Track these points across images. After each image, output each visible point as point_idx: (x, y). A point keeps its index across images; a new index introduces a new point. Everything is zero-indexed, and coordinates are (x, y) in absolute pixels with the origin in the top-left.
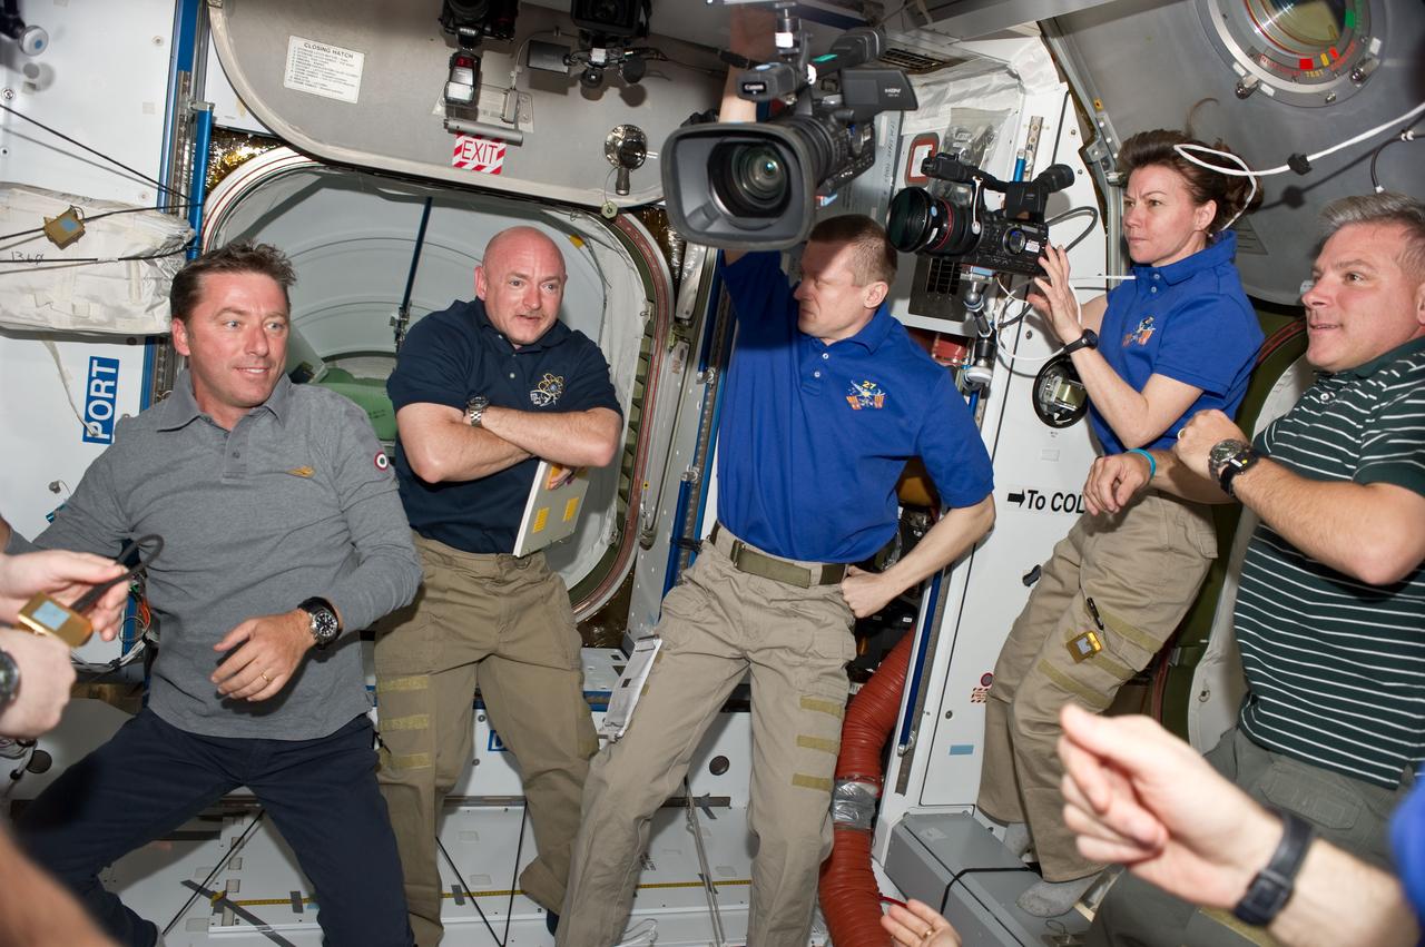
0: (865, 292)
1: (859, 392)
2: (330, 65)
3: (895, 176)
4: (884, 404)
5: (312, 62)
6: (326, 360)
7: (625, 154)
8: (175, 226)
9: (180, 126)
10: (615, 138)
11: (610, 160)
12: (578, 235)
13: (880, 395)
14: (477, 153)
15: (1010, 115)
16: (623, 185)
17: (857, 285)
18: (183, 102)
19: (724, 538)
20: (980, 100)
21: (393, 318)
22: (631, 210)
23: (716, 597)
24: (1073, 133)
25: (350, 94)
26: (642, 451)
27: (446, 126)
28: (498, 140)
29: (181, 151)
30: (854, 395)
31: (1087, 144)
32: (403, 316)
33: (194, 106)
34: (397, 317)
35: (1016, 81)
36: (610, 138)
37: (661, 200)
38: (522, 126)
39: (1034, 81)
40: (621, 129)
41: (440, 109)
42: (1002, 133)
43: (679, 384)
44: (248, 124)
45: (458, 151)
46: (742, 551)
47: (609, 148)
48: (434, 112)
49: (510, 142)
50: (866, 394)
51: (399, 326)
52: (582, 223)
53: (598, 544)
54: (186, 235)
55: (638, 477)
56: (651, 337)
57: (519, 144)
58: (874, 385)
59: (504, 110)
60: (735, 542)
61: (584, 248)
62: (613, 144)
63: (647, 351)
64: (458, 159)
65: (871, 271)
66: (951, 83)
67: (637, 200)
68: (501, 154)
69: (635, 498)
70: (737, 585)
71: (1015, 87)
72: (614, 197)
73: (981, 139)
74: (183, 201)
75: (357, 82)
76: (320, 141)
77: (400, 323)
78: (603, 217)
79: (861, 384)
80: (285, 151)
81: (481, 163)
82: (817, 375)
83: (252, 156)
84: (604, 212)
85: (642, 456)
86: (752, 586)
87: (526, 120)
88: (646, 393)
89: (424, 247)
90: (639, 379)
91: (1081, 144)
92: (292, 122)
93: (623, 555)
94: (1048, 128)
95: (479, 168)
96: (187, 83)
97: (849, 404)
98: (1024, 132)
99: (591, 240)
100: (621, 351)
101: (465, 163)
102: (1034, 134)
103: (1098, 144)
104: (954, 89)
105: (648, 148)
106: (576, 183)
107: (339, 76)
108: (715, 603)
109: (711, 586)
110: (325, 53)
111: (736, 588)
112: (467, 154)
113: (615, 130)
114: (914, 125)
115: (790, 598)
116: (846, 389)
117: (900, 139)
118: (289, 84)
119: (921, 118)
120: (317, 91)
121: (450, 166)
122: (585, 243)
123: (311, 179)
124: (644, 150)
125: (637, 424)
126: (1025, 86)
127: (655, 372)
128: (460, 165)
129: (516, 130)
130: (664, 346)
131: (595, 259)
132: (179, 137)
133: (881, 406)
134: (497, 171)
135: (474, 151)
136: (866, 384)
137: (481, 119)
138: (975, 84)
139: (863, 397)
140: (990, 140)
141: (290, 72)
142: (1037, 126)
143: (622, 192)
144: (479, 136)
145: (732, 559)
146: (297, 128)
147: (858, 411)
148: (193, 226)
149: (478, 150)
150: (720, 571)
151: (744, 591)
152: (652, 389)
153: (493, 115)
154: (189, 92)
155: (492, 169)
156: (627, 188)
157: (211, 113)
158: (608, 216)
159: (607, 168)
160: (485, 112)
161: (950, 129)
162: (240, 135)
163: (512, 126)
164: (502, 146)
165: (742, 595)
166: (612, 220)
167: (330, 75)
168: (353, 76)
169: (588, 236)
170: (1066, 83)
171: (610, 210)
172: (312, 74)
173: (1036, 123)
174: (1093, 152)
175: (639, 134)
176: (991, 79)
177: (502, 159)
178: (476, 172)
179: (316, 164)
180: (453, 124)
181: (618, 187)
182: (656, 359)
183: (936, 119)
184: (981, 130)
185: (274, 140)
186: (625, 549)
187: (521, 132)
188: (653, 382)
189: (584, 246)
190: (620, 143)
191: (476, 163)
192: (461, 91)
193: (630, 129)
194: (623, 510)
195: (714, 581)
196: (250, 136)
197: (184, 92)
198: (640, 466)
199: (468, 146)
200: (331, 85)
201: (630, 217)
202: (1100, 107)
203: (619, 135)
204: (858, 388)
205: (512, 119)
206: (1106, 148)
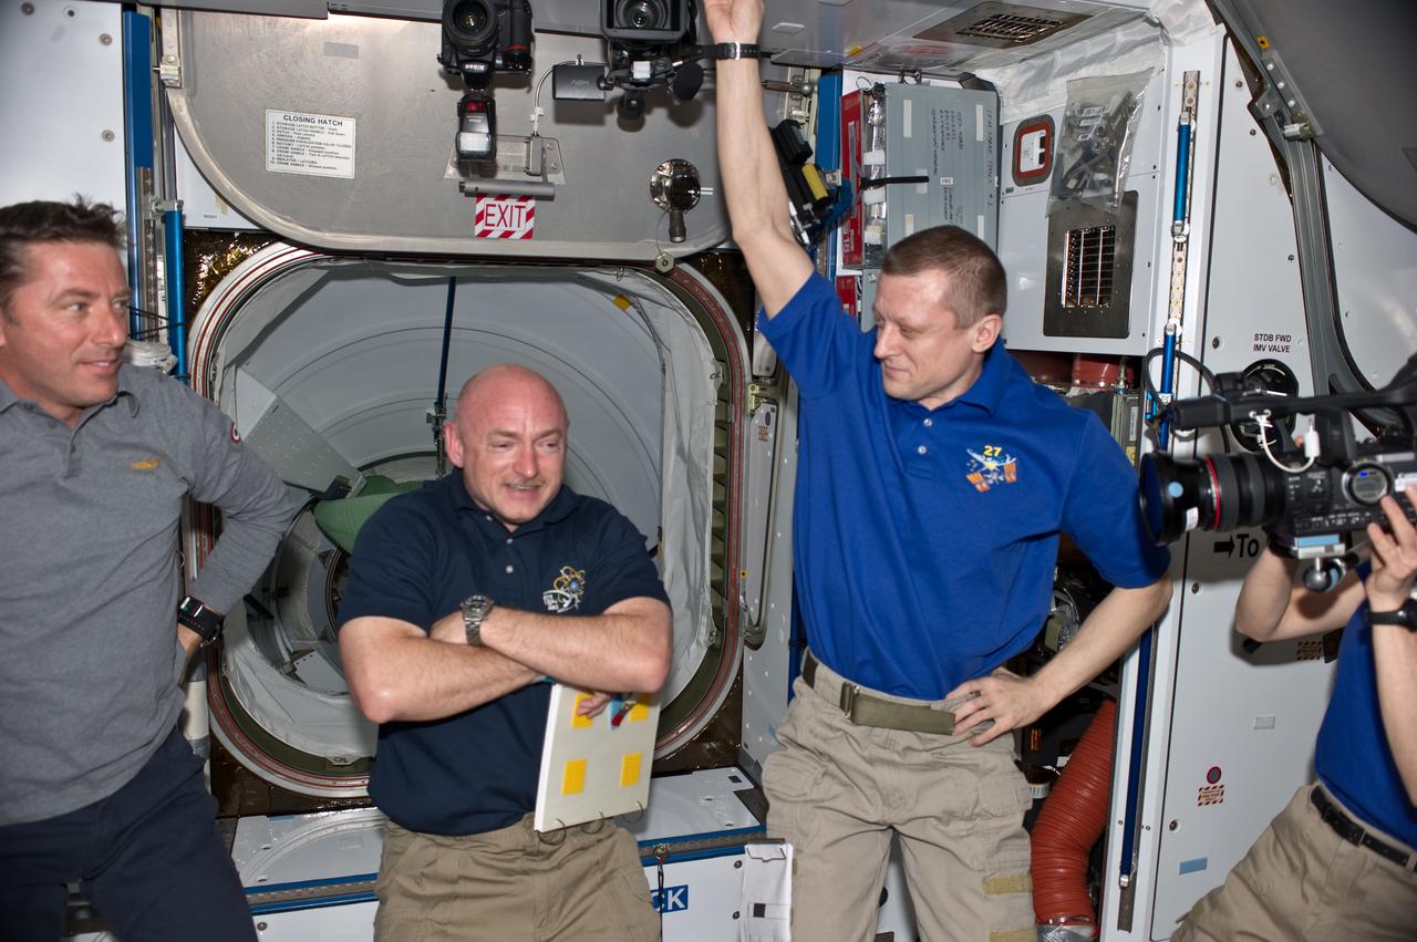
0: (972, 333)
1: (981, 465)
2: (318, 138)
3: (999, 175)
4: (1017, 475)
5: (295, 137)
6: (361, 469)
7: (676, 194)
8: (149, 354)
9: (147, 233)
10: (661, 177)
11: (658, 203)
12: (623, 296)
13: (1009, 462)
14: (503, 217)
15: (1154, 75)
16: (678, 231)
17: (961, 326)
18: (147, 204)
19: (826, 680)
20: (1106, 64)
21: (429, 414)
22: (686, 259)
23: (831, 760)
24: (1239, 85)
25: (345, 169)
26: (734, 536)
27: (462, 188)
28: (525, 198)
29: (151, 263)
30: (976, 470)
31: (1256, 96)
32: (440, 412)
33: (159, 207)
34: (433, 412)
35: (1157, 31)
36: (654, 179)
37: (721, 243)
38: (551, 178)
39: (1181, 28)
40: (666, 165)
41: (451, 171)
42: (1147, 97)
43: (770, 454)
44: (232, 221)
45: (480, 217)
46: (856, 697)
47: (656, 190)
48: (446, 177)
49: (539, 198)
50: (991, 465)
51: (437, 424)
52: (629, 282)
53: (694, 646)
54: (163, 364)
55: (734, 566)
56: (727, 402)
57: (550, 198)
58: (999, 450)
59: (528, 162)
60: (844, 685)
61: (631, 309)
62: (659, 184)
63: (723, 418)
64: (480, 227)
65: (977, 305)
66: (1058, 53)
67: (695, 246)
68: (530, 215)
69: (733, 591)
70: (856, 741)
71: (1156, 39)
72: (667, 246)
73: (1119, 110)
74: (165, 323)
75: (350, 153)
76: (318, 230)
77: (437, 419)
78: (658, 272)
79: (981, 452)
80: (280, 247)
81: (509, 229)
82: (922, 450)
83: (243, 258)
84: (659, 266)
85: (734, 541)
86: (877, 739)
87: (555, 170)
88: (730, 467)
89: (453, 332)
90: (717, 451)
91: (1249, 98)
92: (281, 211)
93: (727, 657)
94: (1207, 83)
95: (507, 235)
96: (149, 182)
97: (972, 486)
98: (1177, 94)
99: (641, 299)
100: (691, 421)
101: (490, 231)
102: (1190, 94)
103: (1269, 95)
104: (1062, 58)
105: (701, 183)
106: (623, 236)
107: (328, 149)
108: (832, 767)
109: (823, 747)
110: (310, 124)
111: (856, 746)
112: (491, 220)
113: (661, 168)
114: (1016, 111)
115: (929, 747)
116: (965, 465)
117: (1000, 129)
118: (273, 167)
119: (1025, 101)
120: (306, 170)
121: (471, 237)
122: (632, 304)
123: (315, 275)
124: (698, 188)
125: (723, 504)
126: (1170, 36)
127: (737, 443)
128: (484, 234)
129: (546, 183)
130: (743, 411)
131: (647, 321)
132: (147, 247)
133: (1014, 478)
134: (528, 235)
135: (498, 215)
136: (989, 449)
137: (500, 175)
138: (1091, 47)
139: (988, 472)
140: (1131, 110)
141: (271, 154)
142: (1193, 82)
143: (678, 239)
144: (502, 197)
145: (842, 707)
146: (288, 217)
147: (985, 492)
148: (175, 352)
149: (503, 214)
150: (831, 727)
151: (866, 748)
152: (736, 462)
153: (516, 169)
154: (153, 193)
155: (523, 234)
156: (683, 233)
157: (180, 212)
158: (664, 269)
159: (655, 213)
160: (506, 168)
161: (1070, 106)
162: (225, 235)
163: (540, 179)
164: (531, 204)
165: (866, 754)
166: (667, 274)
167: (318, 149)
168: (347, 146)
169: (635, 295)
170: (1222, 25)
171: (665, 263)
172: (298, 151)
173: (1191, 80)
174: (1264, 106)
175: (689, 168)
176: (1114, 38)
177: (532, 220)
178: (504, 240)
179: (320, 256)
180: (470, 186)
181: (672, 235)
182: (737, 426)
183: (1045, 98)
184: (1116, 100)
185: (263, 237)
186: (730, 649)
187: (551, 184)
188: (736, 453)
189: (631, 307)
190: (668, 183)
191: (502, 228)
192: (475, 142)
193: (678, 165)
194: (719, 604)
195: (825, 740)
196: (237, 234)
197: (145, 193)
198: (733, 552)
199: (491, 210)
200: (322, 161)
201: (685, 267)
202: (1267, 45)
203: (665, 173)
204: (979, 458)
205: (539, 171)
206: (1278, 99)
